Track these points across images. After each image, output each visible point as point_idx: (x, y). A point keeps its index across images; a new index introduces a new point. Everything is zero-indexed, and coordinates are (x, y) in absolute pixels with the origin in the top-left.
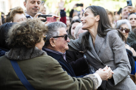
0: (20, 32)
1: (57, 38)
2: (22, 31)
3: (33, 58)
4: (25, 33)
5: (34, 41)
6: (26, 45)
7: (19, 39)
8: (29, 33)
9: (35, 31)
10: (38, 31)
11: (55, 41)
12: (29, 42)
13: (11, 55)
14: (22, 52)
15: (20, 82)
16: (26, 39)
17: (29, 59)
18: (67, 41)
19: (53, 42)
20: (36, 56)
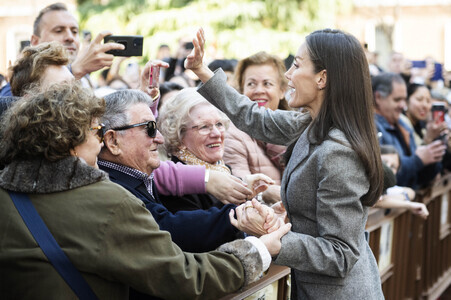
0: (26, 119)
1: (126, 131)
2: (33, 118)
3: (73, 188)
4: (38, 120)
5: (65, 140)
6: (46, 154)
7: (26, 139)
8: (51, 119)
9: (66, 114)
10: (76, 113)
11: (118, 141)
12: (53, 144)
13: (12, 181)
14: (44, 170)
15: (38, 252)
16: (44, 138)
17: (64, 191)
18: (156, 139)
19: (115, 143)
20: (82, 183)
